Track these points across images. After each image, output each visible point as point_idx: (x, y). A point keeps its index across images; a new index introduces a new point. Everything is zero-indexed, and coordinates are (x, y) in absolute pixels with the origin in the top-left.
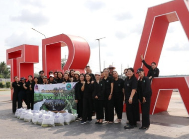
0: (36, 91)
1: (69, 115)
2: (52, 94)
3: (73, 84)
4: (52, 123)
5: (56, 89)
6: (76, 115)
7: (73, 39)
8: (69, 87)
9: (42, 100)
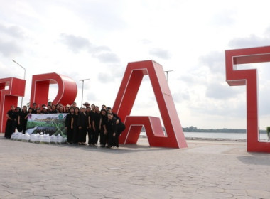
0: (29, 120)
1: (61, 138)
2: (45, 122)
3: (64, 115)
4: (49, 141)
5: (49, 118)
6: (66, 138)
7: (64, 79)
8: (60, 117)
9: (34, 127)
